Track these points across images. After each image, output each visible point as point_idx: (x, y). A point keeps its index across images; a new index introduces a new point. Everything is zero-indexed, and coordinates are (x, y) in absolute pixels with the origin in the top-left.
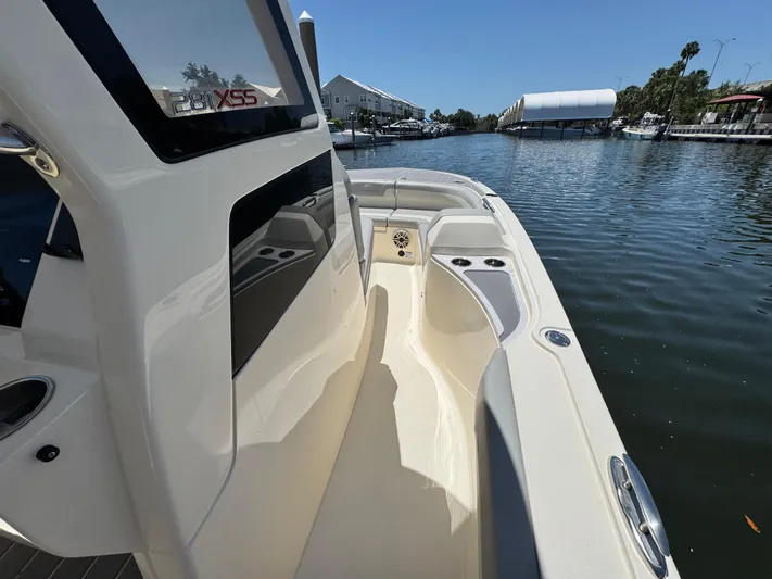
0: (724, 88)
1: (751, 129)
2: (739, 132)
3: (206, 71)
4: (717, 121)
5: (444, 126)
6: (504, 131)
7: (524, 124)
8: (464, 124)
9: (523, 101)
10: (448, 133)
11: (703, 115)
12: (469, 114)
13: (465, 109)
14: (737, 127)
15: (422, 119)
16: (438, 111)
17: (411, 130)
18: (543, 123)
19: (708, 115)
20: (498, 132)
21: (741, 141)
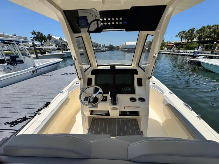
0: (167, 42)
1: (174, 52)
2: (172, 52)
3: (39, 33)
4: (167, 49)
5: (106, 49)
6: (121, 50)
7: (126, 49)
8: (111, 48)
9: (126, 43)
10: (107, 50)
11: (164, 48)
12: (112, 46)
13: (111, 45)
14: (171, 51)
15: (100, 47)
16: (104, 45)
17: (98, 49)
18: (131, 49)
19: (165, 48)
20: (120, 50)
21: (173, 54)
